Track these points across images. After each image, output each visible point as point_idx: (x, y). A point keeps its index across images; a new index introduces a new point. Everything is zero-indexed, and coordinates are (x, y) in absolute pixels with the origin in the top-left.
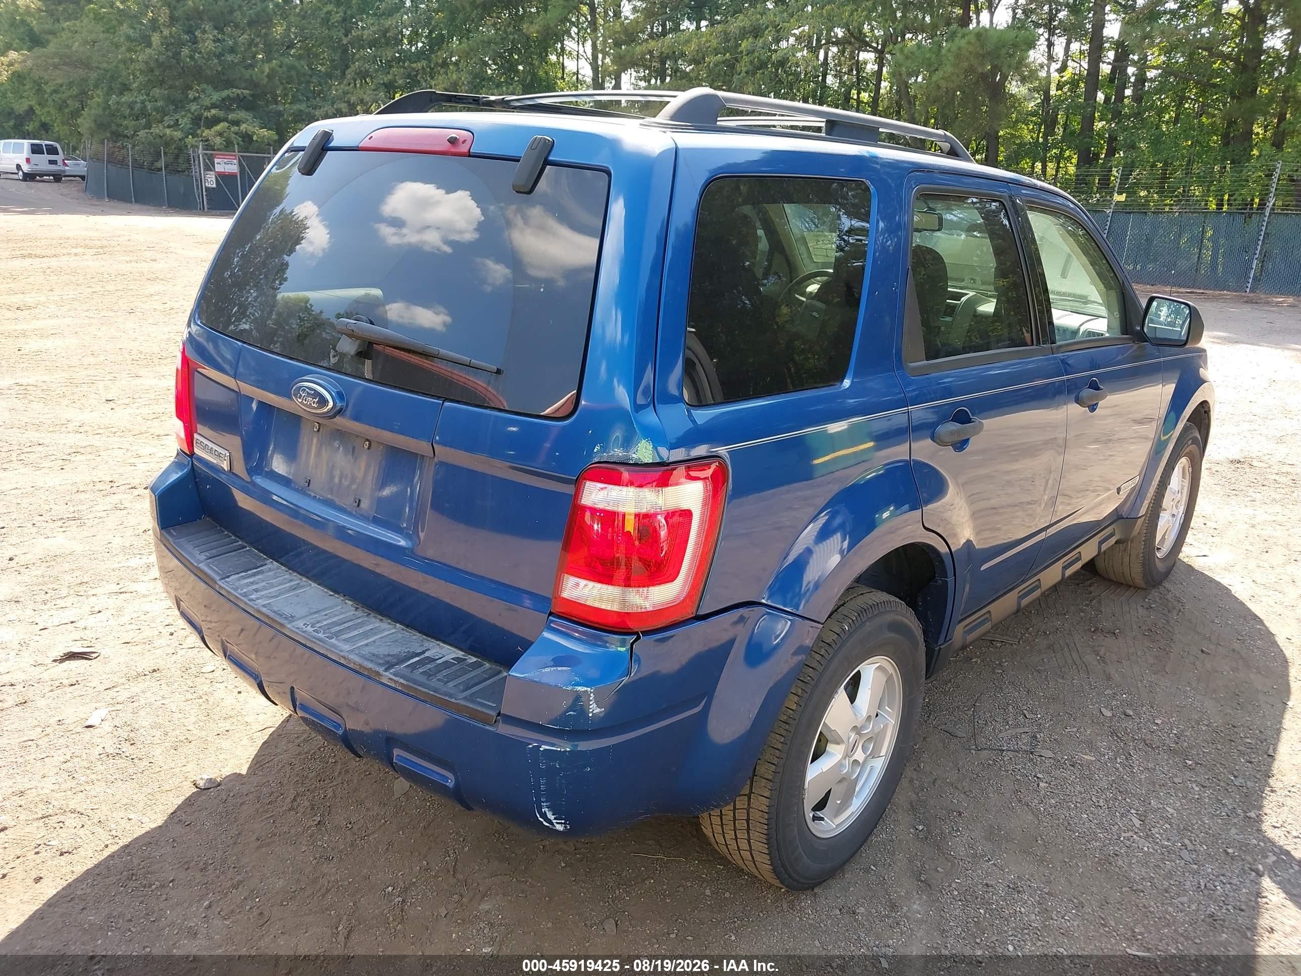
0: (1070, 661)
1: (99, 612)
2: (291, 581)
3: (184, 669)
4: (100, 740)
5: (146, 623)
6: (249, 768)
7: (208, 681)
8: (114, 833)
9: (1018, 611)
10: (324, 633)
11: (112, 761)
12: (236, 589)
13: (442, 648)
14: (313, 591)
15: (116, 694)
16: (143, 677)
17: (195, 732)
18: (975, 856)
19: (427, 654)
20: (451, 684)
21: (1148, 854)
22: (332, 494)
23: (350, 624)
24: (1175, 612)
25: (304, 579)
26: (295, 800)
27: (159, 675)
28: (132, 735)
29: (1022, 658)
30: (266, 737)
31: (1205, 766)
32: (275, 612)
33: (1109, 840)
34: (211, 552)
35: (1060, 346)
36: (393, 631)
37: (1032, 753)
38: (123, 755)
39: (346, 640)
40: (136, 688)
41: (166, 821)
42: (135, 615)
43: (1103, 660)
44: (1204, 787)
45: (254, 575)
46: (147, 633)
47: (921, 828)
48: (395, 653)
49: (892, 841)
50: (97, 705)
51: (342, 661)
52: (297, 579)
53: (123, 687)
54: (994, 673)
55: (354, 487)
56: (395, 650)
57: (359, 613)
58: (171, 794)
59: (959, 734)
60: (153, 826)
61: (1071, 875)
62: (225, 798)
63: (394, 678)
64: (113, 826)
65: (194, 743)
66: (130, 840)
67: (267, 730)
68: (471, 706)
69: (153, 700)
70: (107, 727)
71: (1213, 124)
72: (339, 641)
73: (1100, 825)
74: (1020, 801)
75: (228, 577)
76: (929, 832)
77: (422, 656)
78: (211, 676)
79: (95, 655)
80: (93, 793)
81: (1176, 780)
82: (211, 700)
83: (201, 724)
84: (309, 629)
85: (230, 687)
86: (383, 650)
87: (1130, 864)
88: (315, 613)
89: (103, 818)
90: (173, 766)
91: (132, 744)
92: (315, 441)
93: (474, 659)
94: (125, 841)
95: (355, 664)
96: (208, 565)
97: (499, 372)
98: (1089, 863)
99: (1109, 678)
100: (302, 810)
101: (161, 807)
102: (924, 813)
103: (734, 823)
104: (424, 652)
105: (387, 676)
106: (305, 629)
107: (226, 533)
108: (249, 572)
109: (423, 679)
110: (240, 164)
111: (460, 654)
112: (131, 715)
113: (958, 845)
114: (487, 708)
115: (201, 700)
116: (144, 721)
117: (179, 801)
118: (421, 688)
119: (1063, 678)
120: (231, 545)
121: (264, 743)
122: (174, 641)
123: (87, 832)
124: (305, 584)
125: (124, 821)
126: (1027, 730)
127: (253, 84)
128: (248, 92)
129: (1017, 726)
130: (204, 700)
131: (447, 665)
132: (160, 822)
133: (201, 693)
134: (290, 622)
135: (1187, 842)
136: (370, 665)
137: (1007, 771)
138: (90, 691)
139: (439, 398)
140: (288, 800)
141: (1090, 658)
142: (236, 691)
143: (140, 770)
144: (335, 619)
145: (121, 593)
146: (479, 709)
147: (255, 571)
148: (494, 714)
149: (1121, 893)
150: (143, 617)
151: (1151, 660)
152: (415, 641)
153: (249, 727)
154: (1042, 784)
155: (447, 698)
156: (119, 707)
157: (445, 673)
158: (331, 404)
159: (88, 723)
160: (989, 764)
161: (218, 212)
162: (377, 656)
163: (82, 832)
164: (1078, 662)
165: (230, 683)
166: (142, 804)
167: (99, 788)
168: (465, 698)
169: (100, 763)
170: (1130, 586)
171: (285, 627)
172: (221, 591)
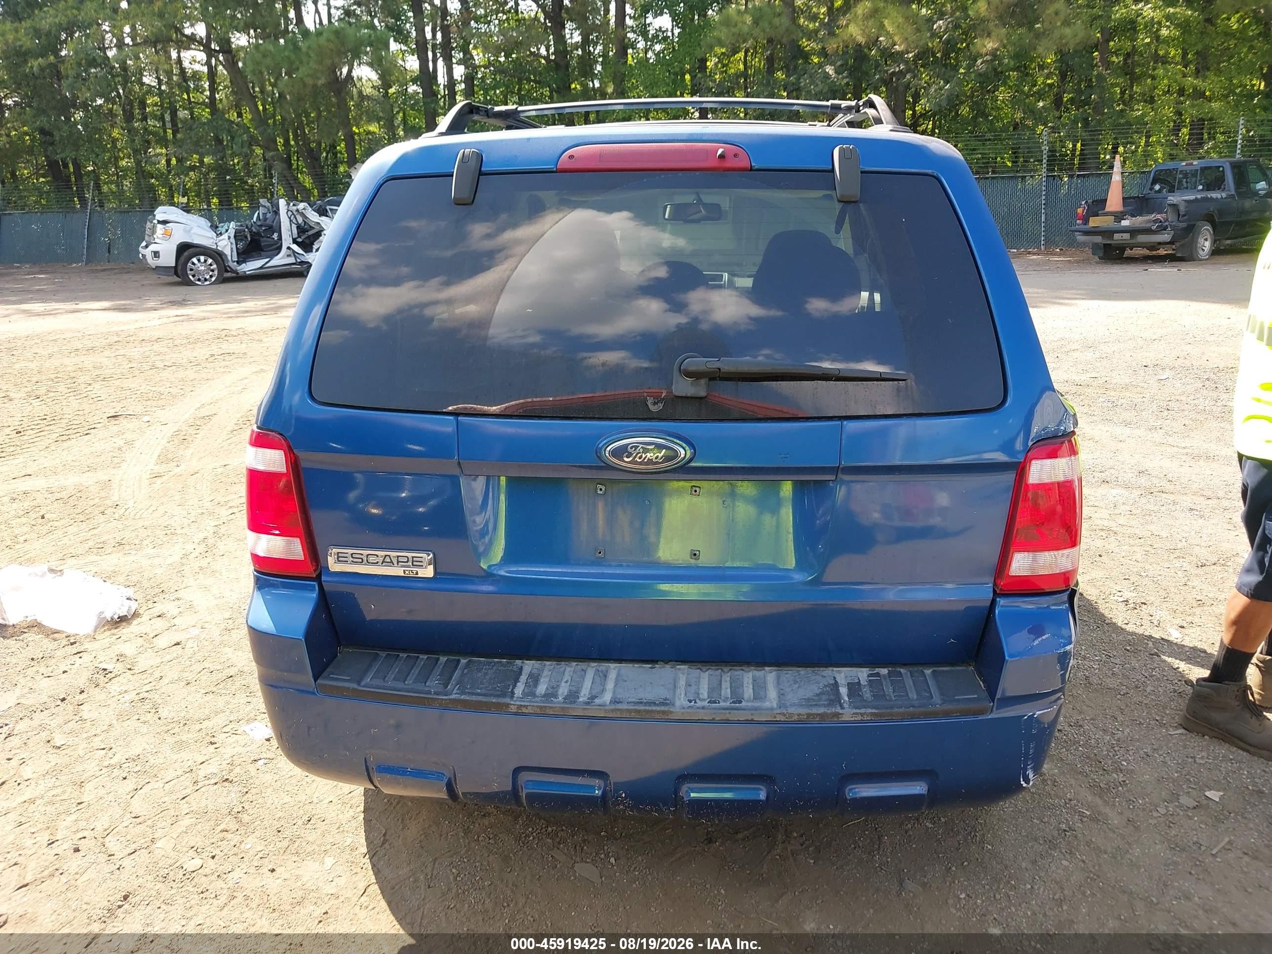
2: (583, 670)
7: (214, 878)
10: (725, 701)
12: (548, 700)
13: (840, 672)
16: (122, 910)
17: (288, 932)
19: (842, 682)
20: (913, 696)
23: (726, 683)
25: (593, 664)
30: (381, 897)
32: (639, 703)
34: (434, 678)
36: (772, 675)
39: (757, 698)
45: (535, 680)
52: (587, 667)
56: (814, 688)
63: (858, 711)
67: (369, 890)
72: (750, 701)
75: (512, 693)
77: (844, 685)
78: (207, 871)
83: (281, 922)
84: (701, 703)
86: (805, 693)
88: (676, 688)
92: (601, 504)
93: (884, 671)
104: (836, 681)
105: (849, 713)
106: (698, 706)
108: (522, 680)
111: (865, 670)
115: (239, 900)
118: (896, 710)
120: (440, 665)
121: (388, 903)
124: (603, 667)
130: (241, 897)
131: (875, 683)
133: (226, 892)
142: (265, 871)
144: (704, 685)
147: (524, 676)
152: (810, 676)
153: (342, 898)
155: (930, 708)
162: (812, 699)
165: (244, 866)
168: (946, 701)
171: (671, 712)
172: (524, 710)
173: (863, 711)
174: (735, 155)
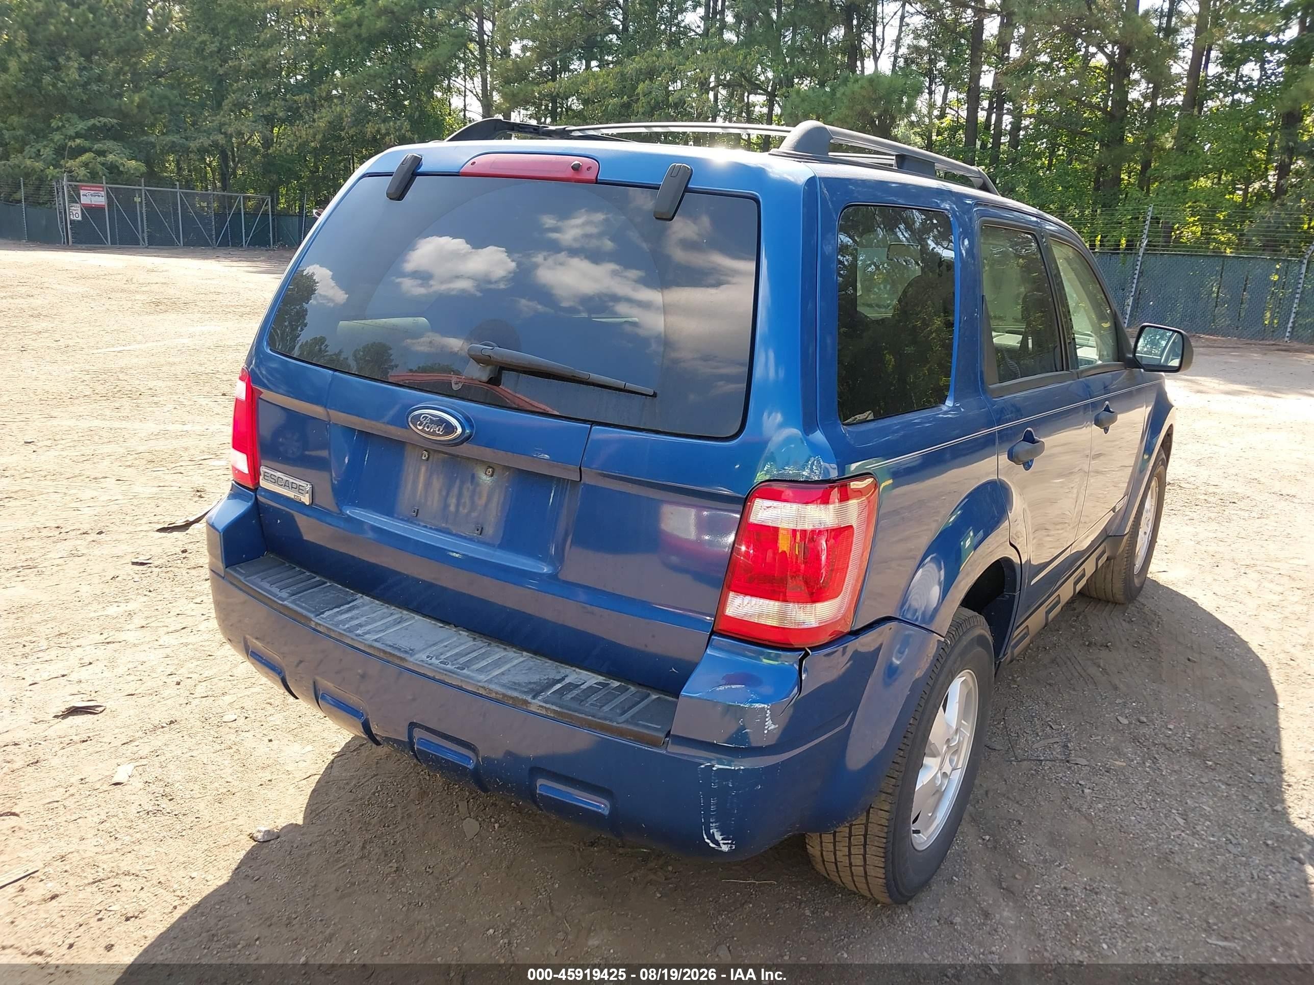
0: (1076, 674)
1: (90, 663)
2: (392, 614)
3: (203, 719)
4: (133, 797)
5: (146, 674)
6: (305, 818)
7: (233, 731)
8: (178, 893)
9: (1046, 625)
10: (453, 665)
11: (153, 818)
12: (337, 625)
13: (579, 674)
14: (418, 622)
15: (136, 749)
16: (161, 730)
17: (236, 783)
18: (1045, 861)
19: (567, 681)
20: (606, 708)
21: (1198, 850)
22: (447, 522)
23: (475, 654)
24: (1155, 625)
25: (405, 612)
26: (364, 847)
27: (177, 726)
28: (168, 790)
29: (1032, 673)
30: (314, 785)
31: (1224, 766)
32: (390, 646)
33: (1162, 839)
34: (292, 588)
35: (1082, 372)
36: (521, 659)
37: (1068, 762)
38: (164, 811)
39: (480, 670)
40: (158, 740)
41: (232, 877)
42: (131, 666)
43: (1105, 671)
44: (1229, 785)
45: (350, 610)
46: (149, 684)
47: (987, 837)
48: (535, 680)
49: (965, 852)
50: (119, 761)
51: (481, 691)
52: (398, 613)
53: (141, 741)
54: (1010, 688)
55: (474, 514)
56: (535, 678)
57: (479, 643)
58: (230, 849)
59: (998, 747)
60: (221, 883)
61: (1137, 874)
62: (288, 849)
63: (544, 705)
64: (176, 886)
65: (237, 794)
66: (199, 899)
67: (312, 778)
68: (636, 729)
69: (179, 753)
70: (137, 784)
71: (1084, 170)
72: (473, 671)
73: (1149, 825)
74: (1071, 808)
75: (323, 613)
76: (996, 841)
77: (564, 683)
78: (234, 725)
79: (100, 709)
80: (143, 853)
81: (1204, 780)
82: (242, 750)
83: (239, 775)
84: (434, 661)
85: (259, 736)
86: (522, 678)
87: (1187, 860)
88: (434, 645)
89: (162, 879)
90: (222, 819)
91: (170, 800)
92: (423, 469)
93: (616, 684)
94: (193, 900)
95: (497, 693)
96: (293, 602)
97: (655, 395)
98: (1150, 861)
99: (1116, 688)
100: (375, 858)
101: (224, 864)
102: (985, 824)
103: (850, 839)
104: (563, 679)
105: (536, 704)
106: (430, 662)
107: (298, 569)
108: (342, 608)
109: (575, 705)
110: (109, 197)
111: (601, 679)
112: (160, 770)
113: (1027, 851)
114: (655, 730)
115: (231, 751)
116: (176, 775)
117: (241, 855)
118: (576, 714)
119: (1074, 690)
120: (309, 582)
121: (314, 791)
122: (183, 691)
123: (149, 894)
124: (408, 617)
125: (186, 881)
126: (1057, 740)
127: (122, 114)
128: (115, 121)
129: (1047, 737)
130: (234, 750)
131: (591, 690)
132: (225, 879)
133: (229, 743)
134: (411, 655)
135: (1230, 837)
136: (515, 694)
137: (1051, 780)
138: (106, 747)
139: (585, 421)
140: (357, 848)
141: (1092, 670)
142: (266, 739)
143: (188, 827)
144: (457, 650)
145: (108, 643)
146: (646, 731)
147: (348, 606)
148: (662, 735)
149: (1186, 887)
150: (140, 668)
151: (1147, 670)
152: (548, 669)
153: (291, 776)
154: (1087, 791)
155: (607, 722)
156: (144, 762)
157: (594, 698)
158: (459, 430)
159: (115, 780)
160: (1032, 775)
161: (84, 246)
162: (519, 684)
163: (142, 895)
164: (1084, 674)
165: (257, 731)
166: (200, 862)
167: (147, 849)
168: (626, 721)
169: (141, 821)
170: (1108, 602)
171: (406, 661)
172: (318, 628)
173: (548, 706)
174: (589, 169)
